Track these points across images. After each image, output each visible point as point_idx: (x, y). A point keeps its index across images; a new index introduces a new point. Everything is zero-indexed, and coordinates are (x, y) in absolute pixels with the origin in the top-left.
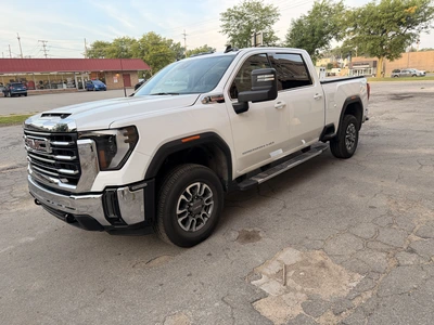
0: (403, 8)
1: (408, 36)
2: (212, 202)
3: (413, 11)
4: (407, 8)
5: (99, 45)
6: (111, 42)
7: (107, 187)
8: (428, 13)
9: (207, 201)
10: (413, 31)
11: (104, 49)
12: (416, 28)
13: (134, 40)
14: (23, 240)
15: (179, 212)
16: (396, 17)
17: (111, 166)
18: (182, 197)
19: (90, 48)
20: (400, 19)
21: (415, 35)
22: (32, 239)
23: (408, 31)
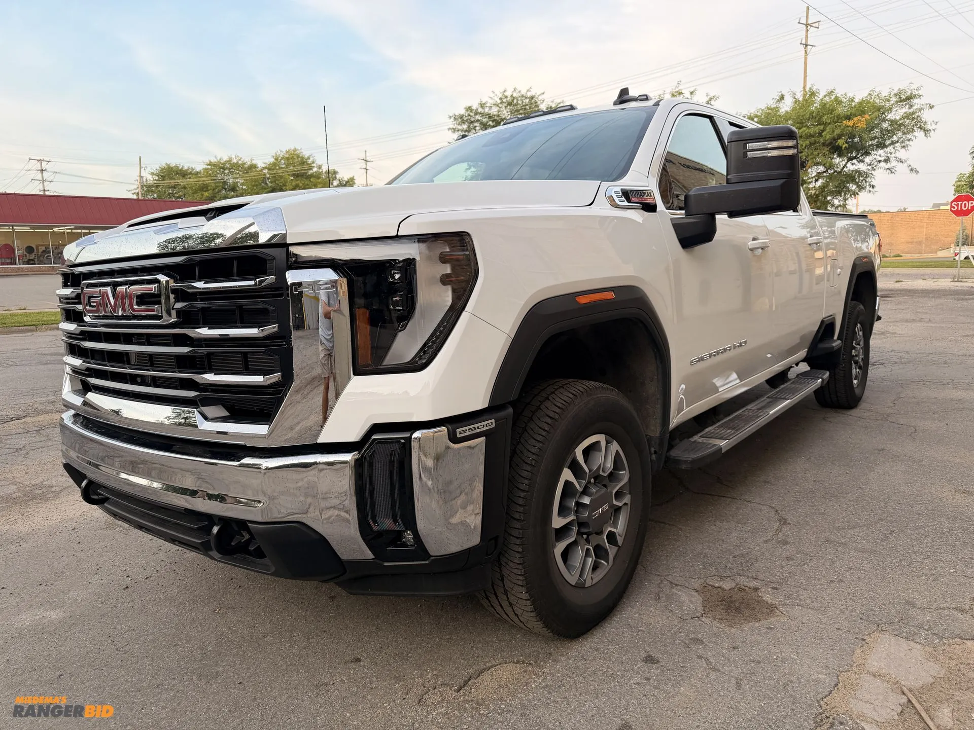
0: (840, 118)
1: (851, 177)
2: (627, 499)
3: (862, 125)
4: (848, 118)
5: (169, 173)
6: (199, 167)
7: (377, 428)
8: (891, 133)
9: (619, 495)
10: (862, 167)
11: (182, 182)
12: (868, 159)
13: (253, 167)
14: (26, 619)
15: (558, 522)
16: (827, 136)
17: (390, 360)
18: (567, 475)
19: (150, 179)
20: (835, 140)
21: (865, 175)
22: (54, 615)
23: (850, 167)
